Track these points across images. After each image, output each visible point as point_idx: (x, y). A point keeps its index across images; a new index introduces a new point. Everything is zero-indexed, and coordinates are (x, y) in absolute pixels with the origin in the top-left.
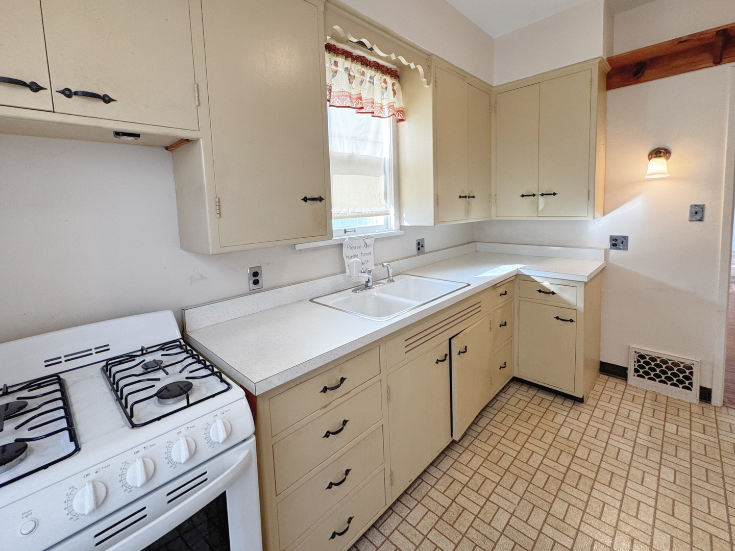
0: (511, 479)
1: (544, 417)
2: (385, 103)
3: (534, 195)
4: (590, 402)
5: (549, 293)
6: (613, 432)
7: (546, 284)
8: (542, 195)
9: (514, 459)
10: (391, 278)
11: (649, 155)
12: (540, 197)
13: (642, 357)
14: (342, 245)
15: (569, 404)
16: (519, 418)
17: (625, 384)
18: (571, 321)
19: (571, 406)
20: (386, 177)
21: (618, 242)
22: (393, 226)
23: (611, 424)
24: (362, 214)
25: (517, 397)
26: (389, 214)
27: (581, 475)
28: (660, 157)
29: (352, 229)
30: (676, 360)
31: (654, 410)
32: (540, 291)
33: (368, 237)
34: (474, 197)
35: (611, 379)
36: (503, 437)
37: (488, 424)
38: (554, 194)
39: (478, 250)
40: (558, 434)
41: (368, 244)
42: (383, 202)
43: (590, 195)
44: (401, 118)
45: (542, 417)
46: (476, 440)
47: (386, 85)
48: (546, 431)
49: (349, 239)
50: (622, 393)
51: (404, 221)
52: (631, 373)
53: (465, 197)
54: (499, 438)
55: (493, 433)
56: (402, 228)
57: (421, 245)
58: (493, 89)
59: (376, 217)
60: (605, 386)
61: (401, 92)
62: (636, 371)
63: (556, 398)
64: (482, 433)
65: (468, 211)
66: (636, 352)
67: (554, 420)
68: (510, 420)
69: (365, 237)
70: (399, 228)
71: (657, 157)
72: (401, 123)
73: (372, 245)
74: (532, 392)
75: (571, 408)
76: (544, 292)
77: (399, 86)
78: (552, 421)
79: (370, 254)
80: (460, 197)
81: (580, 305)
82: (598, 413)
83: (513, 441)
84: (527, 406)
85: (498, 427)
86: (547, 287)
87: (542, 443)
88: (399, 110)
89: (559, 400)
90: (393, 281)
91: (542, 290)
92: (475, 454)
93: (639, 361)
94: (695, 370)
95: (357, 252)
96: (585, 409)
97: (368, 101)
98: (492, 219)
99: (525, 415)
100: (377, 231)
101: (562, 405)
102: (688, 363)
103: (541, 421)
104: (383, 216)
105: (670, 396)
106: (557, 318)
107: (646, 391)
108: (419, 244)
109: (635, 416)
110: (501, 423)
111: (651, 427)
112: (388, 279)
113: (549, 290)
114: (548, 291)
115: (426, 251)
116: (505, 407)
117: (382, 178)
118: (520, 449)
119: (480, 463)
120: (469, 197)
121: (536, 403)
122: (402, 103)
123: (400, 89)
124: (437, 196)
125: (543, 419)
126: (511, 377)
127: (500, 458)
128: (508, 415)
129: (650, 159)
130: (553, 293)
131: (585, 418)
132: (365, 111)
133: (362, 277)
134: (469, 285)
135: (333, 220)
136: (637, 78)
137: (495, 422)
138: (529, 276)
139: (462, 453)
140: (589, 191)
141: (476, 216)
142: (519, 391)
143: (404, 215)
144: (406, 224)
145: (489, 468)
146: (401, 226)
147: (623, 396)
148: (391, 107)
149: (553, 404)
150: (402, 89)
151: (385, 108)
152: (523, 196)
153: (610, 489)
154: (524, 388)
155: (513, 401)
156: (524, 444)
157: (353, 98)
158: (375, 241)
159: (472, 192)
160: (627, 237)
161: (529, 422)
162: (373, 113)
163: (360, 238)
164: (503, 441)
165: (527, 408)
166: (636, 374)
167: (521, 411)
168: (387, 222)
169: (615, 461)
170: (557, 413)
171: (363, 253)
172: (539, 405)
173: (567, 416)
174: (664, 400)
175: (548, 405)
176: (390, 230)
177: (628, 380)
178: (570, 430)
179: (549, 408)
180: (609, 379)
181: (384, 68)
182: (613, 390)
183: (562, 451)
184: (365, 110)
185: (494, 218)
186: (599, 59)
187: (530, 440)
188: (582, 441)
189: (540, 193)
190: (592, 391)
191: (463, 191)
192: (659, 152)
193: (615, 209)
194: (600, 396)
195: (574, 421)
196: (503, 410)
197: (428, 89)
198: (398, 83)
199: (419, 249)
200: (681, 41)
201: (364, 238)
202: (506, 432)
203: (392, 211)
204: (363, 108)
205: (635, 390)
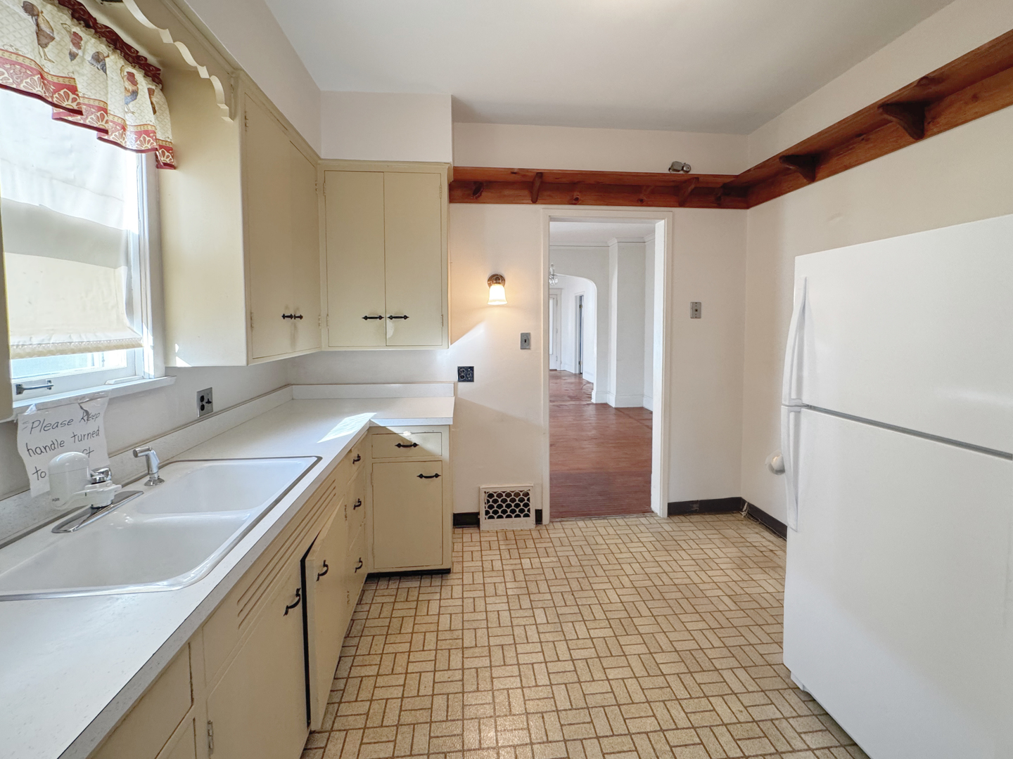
0: (407, 736)
1: (417, 614)
2: (130, 120)
3: (380, 318)
4: (457, 568)
5: (411, 446)
6: (487, 595)
7: (407, 435)
8: (391, 318)
9: (402, 701)
10: (156, 476)
11: (489, 280)
12: (388, 320)
13: (491, 496)
14: (16, 424)
15: (437, 581)
16: (389, 632)
17: (478, 531)
18: (437, 476)
19: (439, 584)
20: (129, 269)
21: (466, 374)
22: (149, 368)
23: (482, 586)
24: (72, 346)
25: (378, 602)
26: (140, 346)
27: (477, 669)
28: (499, 283)
29: (43, 381)
30: (517, 490)
31: (509, 550)
32: (399, 446)
33: (93, 398)
34: (301, 317)
35: (466, 530)
36: (378, 675)
37: (352, 666)
38: (405, 317)
39: (294, 398)
40: (440, 629)
41: (92, 412)
42: (126, 320)
43: (443, 320)
44: (168, 161)
45: (415, 615)
46: (342, 705)
47: (135, 88)
48: (425, 633)
49: (40, 407)
50: (479, 544)
51: (177, 358)
52: (482, 517)
53: (291, 317)
54: (372, 680)
55: (362, 677)
56: (170, 371)
57: (206, 400)
58: (320, 162)
59: (100, 353)
60: (463, 543)
61: (168, 112)
62: (487, 513)
63: (422, 580)
64: (347, 687)
65: (293, 340)
66: (485, 492)
67: (429, 613)
68: (380, 640)
69: (83, 397)
70: (162, 371)
71: (496, 283)
72: (168, 172)
73: (102, 415)
74: (393, 585)
75: (441, 586)
76: (404, 446)
77: (163, 100)
78: (427, 615)
79: (97, 433)
80: (284, 317)
81: (446, 455)
82: (468, 579)
83: (392, 673)
84: (393, 609)
85: (367, 663)
86: (408, 438)
87: (426, 652)
88: (164, 144)
89: (426, 582)
90: (160, 481)
91: (402, 444)
92: (347, 731)
93: (488, 501)
94: (531, 496)
95: (62, 434)
96: (453, 579)
97: (91, 102)
98: (323, 350)
99: (396, 623)
100: (112, 382)
101: (431, 586)
102: (526, 490)
103: (416, 622)
104: (123, 352)
105: (515, 529)
106: (421, 476)
107: (497, 532)
108: (202, 399)
109: (497, 565)
110: (369, 654)
111: (513, 570)
112: (147, 478)
113: (410, 441)
114: (409, 444)
115: (215, 410)
116: (367, 625)
117: (122, 270)
118: (403, 679)
119: (359, 741)
120: (295, 317)
121: (402, 600)
122: (170, 132)
123: (166, 106)
124: (251, 313)
125: (417, 618)
126: (366, 576)
127: (384, 713)
128: (374, 636)
129: (490, 285)
130: (415, 445)
131: (457, 591)
132: (82, 122)
133: (98, 492)
134: (319, 459)
135: (12, 362)
136: (476, 198)
137: (361, 658)
138: (384, 427)
139: (326, 745)
140: (442, 315)
141: (303, 348)
142: (377, 592)
143: (177, 347)
144: (180, 363)
145: (373, 741)
146: (166, 368)
147: (481, 546)
148: (144, 132)
149: (422, 590)
150: (169, 106)
151: (130, 130)
152: (366, 318)
153: (508, 668)
154: (383, 584)
155: (375, 610)
156: (407, 669)
157: (48, 81)
158: (109, 404)
159: (298, 309)
160: (473, 367)
161: (403, 631)
162: (106, 132)
163: (70, 402)
164: (381, 681)
165: (394, 612)
166: (487, 517)
167: (388, 620)
168: (133, 361)
169: (499, 629)
170: (429, 600)
171: (78, 433)
172: (407, 601)
173: (440, 600)
174: (511, 535)
175: (417, 595)
176: (144, 378)
177: (481, 527)
178: (449, 615)
179: (420, 599)
180: (464, 532)
181: (130, 51)
182: (471, 544)
183: (449, 650)
184: (85, 120)
185: (325, 348)
186: (448, 165)
187: (412, 659)
188: (465, 624)
189: (389, 316)
190: (454, 554)
191: (287, 308)
192: (497, 279)
193: (462, 336)
194: (463, 557)
195: (449, 601)
196: (366, 632)
197: (231, 128)
198: (161, 93)
199: (202, 408)
200: (513, 172)
201: (80, 401)
202: (380, 664)
203: (148, 339)
204: (79, 112)
205: (488, 535)
